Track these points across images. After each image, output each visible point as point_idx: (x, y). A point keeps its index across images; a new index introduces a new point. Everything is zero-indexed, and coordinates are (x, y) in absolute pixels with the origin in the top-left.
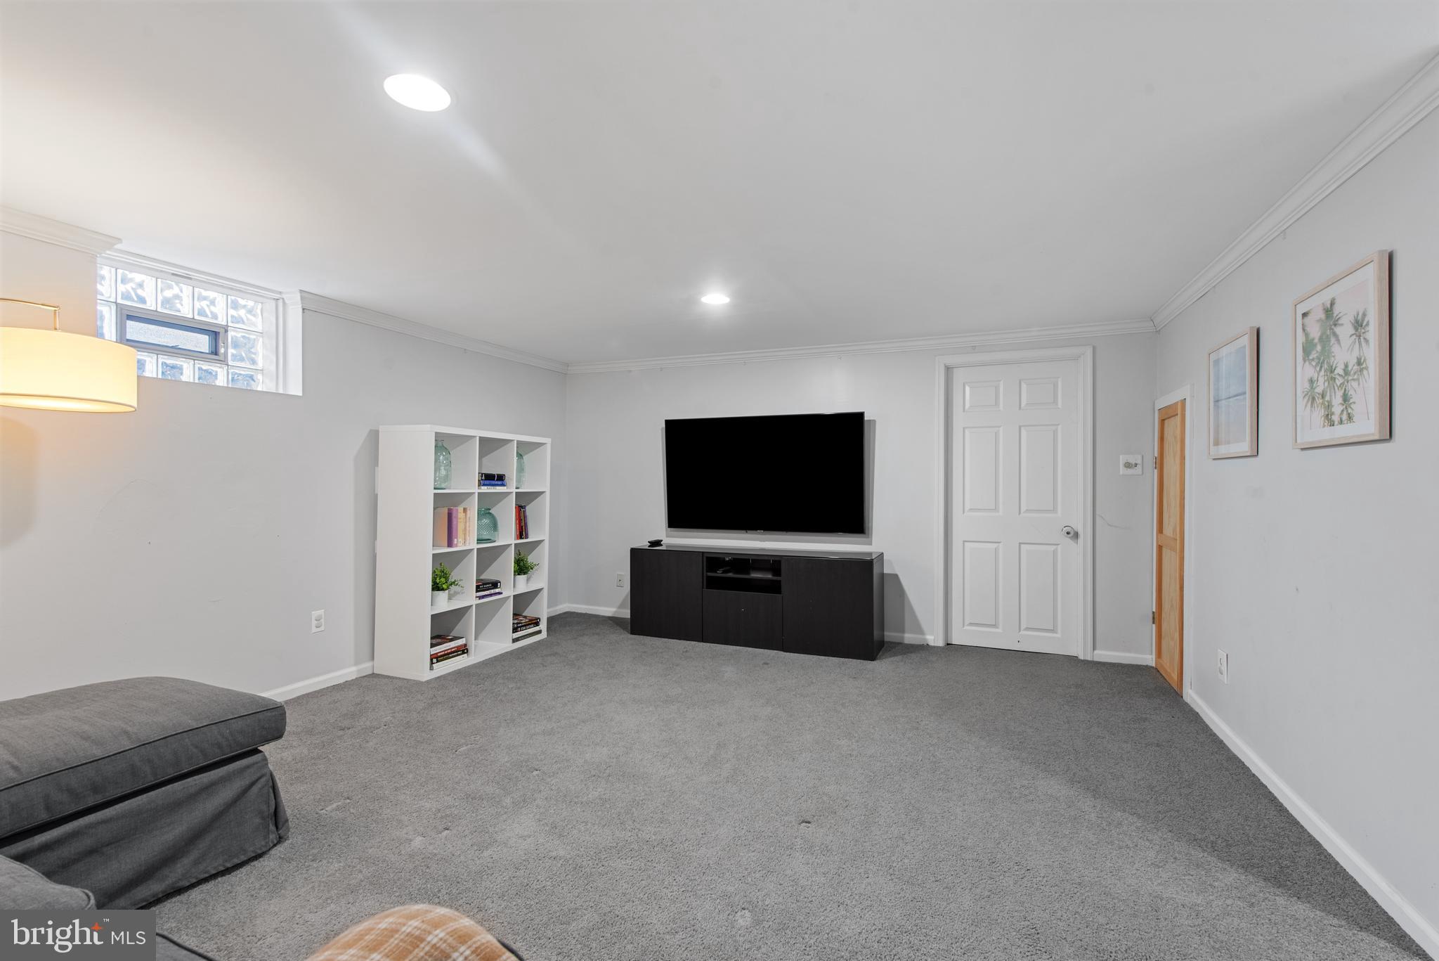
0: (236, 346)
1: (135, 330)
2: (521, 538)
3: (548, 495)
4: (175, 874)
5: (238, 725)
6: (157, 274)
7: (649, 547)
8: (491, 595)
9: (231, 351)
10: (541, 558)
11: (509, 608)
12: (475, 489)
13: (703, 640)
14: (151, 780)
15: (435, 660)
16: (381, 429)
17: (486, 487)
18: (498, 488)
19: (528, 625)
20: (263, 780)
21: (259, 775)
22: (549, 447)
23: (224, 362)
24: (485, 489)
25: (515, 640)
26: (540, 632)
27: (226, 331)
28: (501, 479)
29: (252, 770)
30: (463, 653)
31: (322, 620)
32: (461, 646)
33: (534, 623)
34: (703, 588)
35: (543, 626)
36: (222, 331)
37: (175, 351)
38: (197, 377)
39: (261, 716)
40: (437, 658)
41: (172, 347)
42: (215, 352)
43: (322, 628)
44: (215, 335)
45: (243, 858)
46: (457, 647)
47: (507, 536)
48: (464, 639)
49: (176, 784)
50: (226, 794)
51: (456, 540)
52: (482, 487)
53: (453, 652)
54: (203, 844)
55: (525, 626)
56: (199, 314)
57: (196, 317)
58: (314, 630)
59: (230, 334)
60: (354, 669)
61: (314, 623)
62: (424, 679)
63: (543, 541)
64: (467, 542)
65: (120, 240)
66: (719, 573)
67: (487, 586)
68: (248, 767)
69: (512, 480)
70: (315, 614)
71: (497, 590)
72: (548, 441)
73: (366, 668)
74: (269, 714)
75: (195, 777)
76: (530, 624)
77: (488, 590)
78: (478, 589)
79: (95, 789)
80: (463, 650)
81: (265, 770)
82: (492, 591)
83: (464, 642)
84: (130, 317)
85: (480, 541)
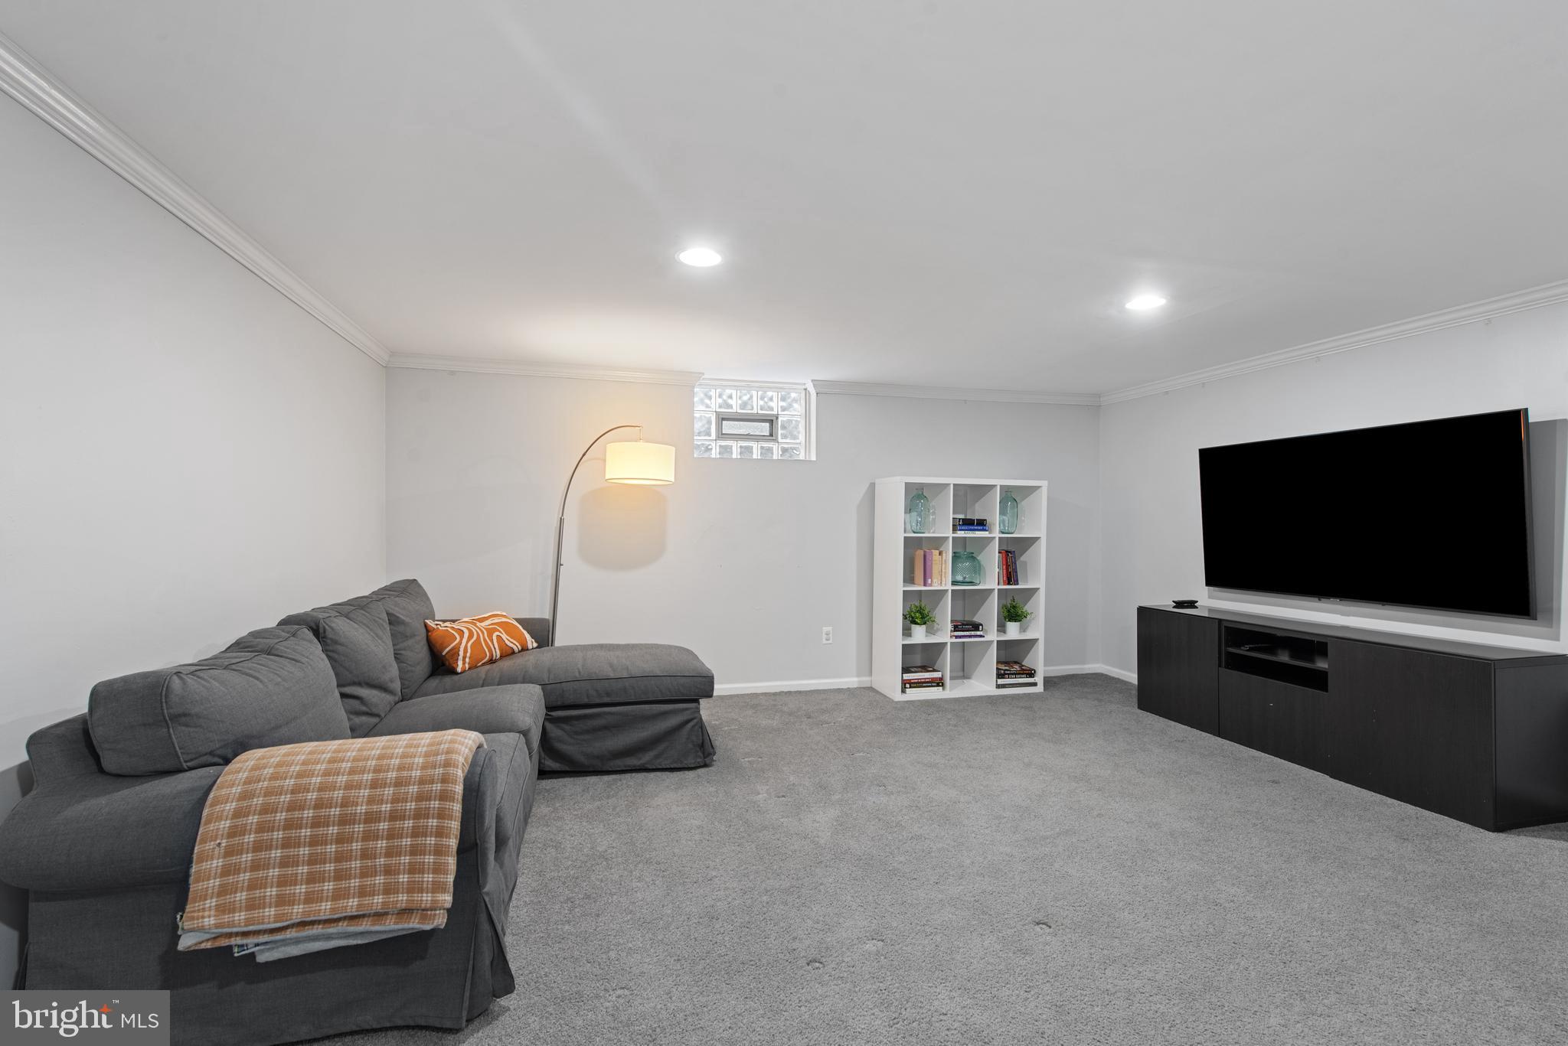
0: (784, 427)
1: (728, 427)
2: (1009, 584)
3: (1043, 543)
4: (646, 758)
5: (682, 681)
6: (736, 388)
7: (1174, 607)
8: (970, 636)
9: (780, 432)
10: (1038, 608)
11: (993, 653)
12: (950, 534)
13: (1219, 733)
14: (633, 699)
15: (908, 686)
16: (877, 481)
17: (963, 532)
18: (977, 532)
19: (1019, 674)
20: (695, 721)
21: (692, 717)
22: (1044, 491)
23: (776, 440)
24: (961, 534)
25: (999, 686)
26: (1035, 684)
27: (777, 418)
28: (982, 524)
29: (688, 712)
30: (938, 685)
31: (831, 635)
32: (936, 678)
33: (1027, 674)
34: (1220, 666)
35: (1039, 679)
36: (774, 418)
37: (748, 437)
38: (759, 454)
39: (696, 679)
40: (910, 684)
41: (747, 435)
42: (771, 435)
43: (830, 642)
44: (771, 421)
45: (679, 766)
46: (932, 678)
47: (991, 580)
48: (940, 673)
49: (647, 706)
50: (673, 721)
51: (930, 580)
52: (959, 532)
53: (927, 682)
54: (661, 747)
55: (1015, 674)
56: (761, 409)
57: (760, 412)
58: (825, 642)
59: (780, 419)
60: (856, 679)
61: (824, 636)
62: (896, 700)
63: (1038, 589)
64: (943, 583)
65: (703, 374)
66: (1243, 651)
67: (966, 626)
68: (687, 709)
69: (994, 524)
70: (825, 629)
71: (978, 633)
72: (1044, 484)
73: (865, 681)
74: (700, 679)
75: (657, 705)
76: (1023, 674)
77: (968, 631)
78: (956, 628)
79: (608, 694)
80: (939, 683)
81: (696, 715)
82: (973, 633)
83: (940, 676)
84: (723, 419)
85: (954, 583)
